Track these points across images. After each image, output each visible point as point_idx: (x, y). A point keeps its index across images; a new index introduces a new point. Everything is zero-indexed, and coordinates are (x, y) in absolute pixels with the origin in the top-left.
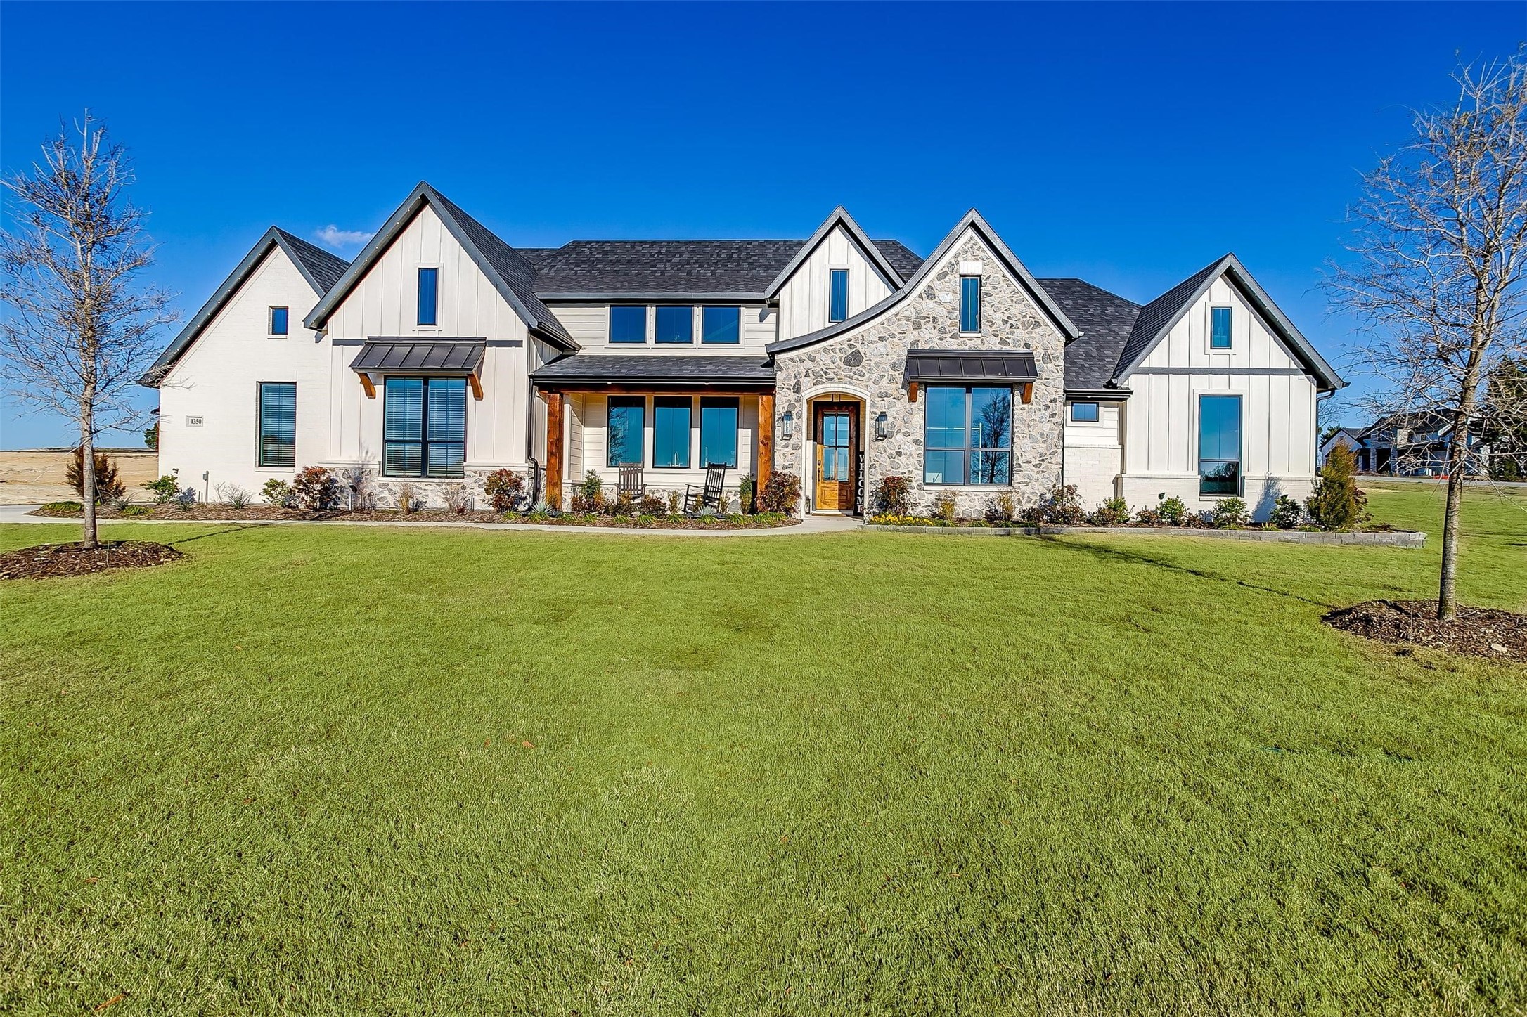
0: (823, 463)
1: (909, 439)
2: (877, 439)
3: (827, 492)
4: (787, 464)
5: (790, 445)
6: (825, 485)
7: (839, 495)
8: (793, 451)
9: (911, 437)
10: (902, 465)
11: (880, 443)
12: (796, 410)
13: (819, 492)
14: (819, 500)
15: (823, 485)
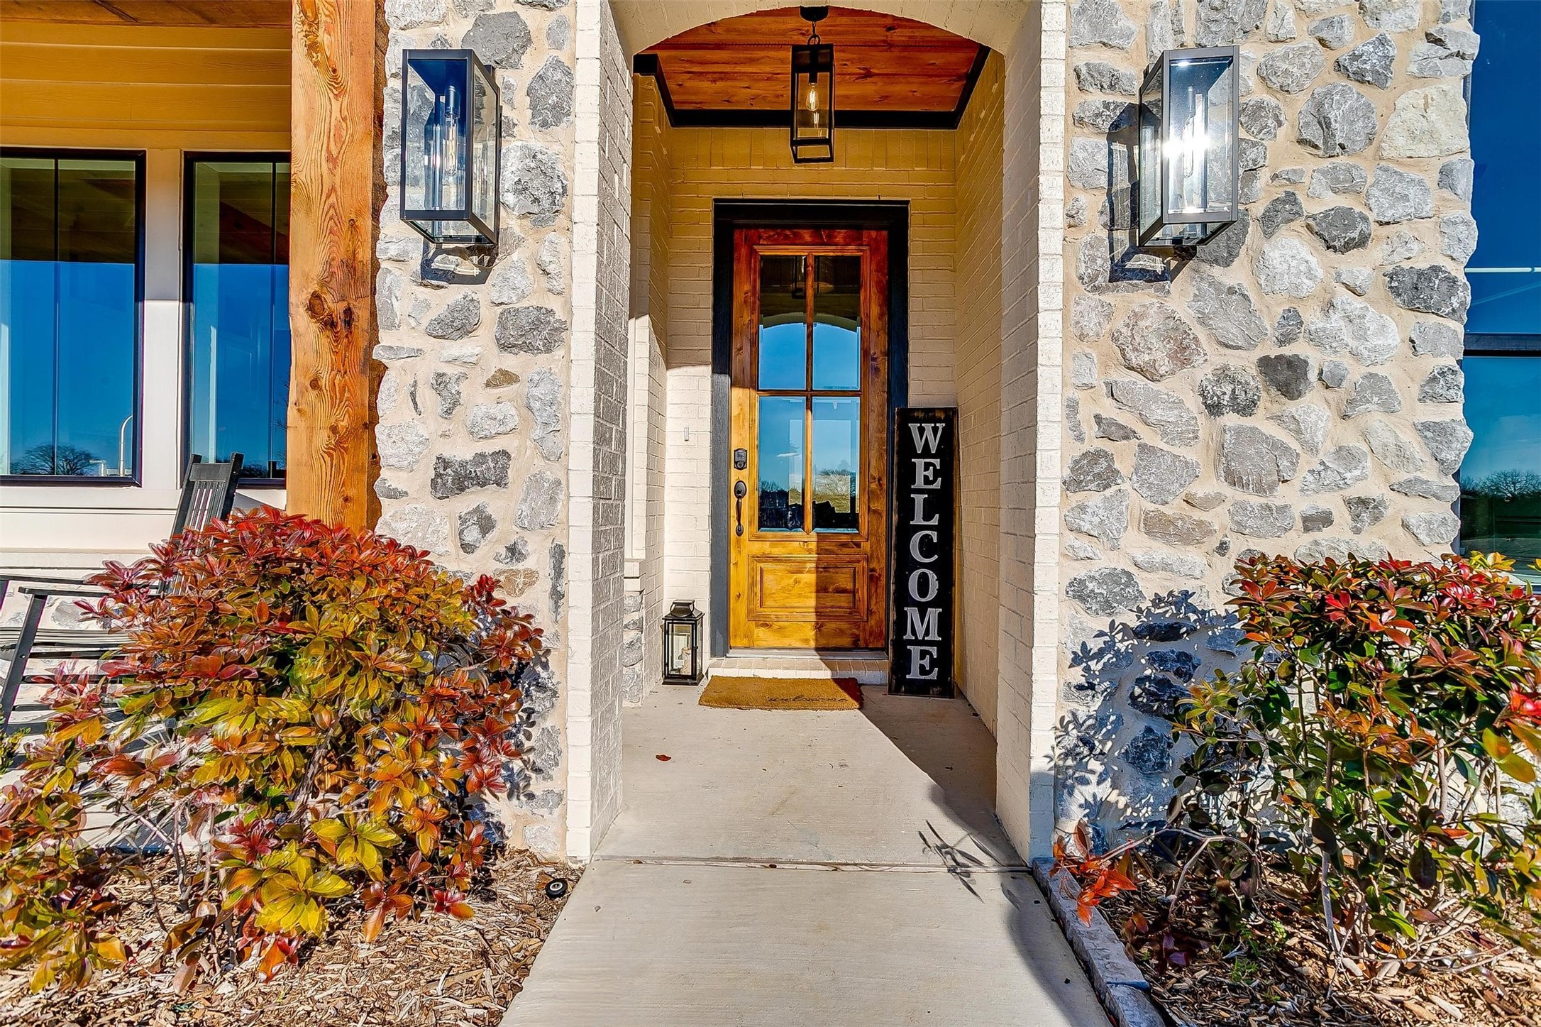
0: (753, 458)
1: (1359, 266)
2: (1119, 273)
3: (775, 578)
4: (462, 451)
5: (489, 316)
6: (765, 547)
7: (821, 589)
8: (511, 362)
9: (1376, 253)
10: (1307, 462)
11: (1141, 297)
12: (532, 63)
13: (739, 578)
14: (738, 610)
15: (757, 548)
